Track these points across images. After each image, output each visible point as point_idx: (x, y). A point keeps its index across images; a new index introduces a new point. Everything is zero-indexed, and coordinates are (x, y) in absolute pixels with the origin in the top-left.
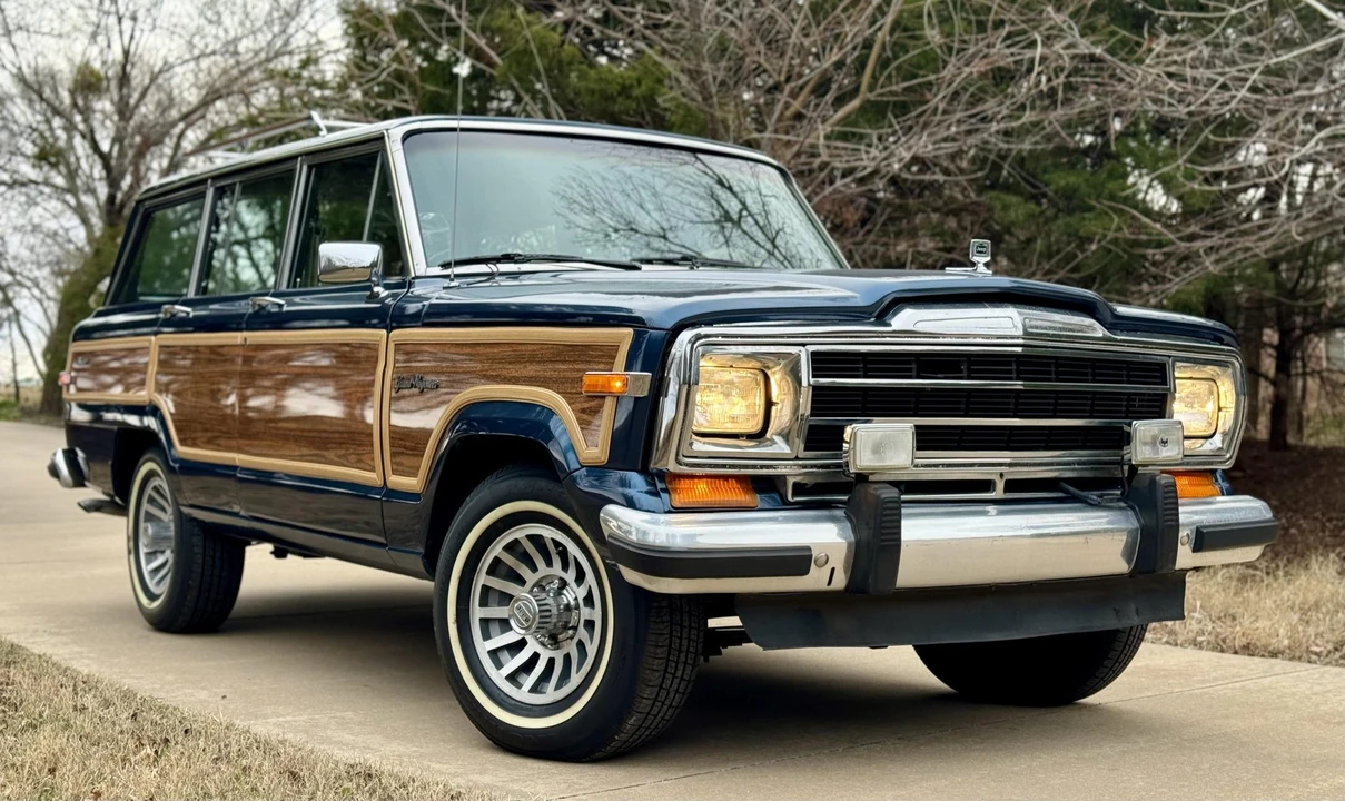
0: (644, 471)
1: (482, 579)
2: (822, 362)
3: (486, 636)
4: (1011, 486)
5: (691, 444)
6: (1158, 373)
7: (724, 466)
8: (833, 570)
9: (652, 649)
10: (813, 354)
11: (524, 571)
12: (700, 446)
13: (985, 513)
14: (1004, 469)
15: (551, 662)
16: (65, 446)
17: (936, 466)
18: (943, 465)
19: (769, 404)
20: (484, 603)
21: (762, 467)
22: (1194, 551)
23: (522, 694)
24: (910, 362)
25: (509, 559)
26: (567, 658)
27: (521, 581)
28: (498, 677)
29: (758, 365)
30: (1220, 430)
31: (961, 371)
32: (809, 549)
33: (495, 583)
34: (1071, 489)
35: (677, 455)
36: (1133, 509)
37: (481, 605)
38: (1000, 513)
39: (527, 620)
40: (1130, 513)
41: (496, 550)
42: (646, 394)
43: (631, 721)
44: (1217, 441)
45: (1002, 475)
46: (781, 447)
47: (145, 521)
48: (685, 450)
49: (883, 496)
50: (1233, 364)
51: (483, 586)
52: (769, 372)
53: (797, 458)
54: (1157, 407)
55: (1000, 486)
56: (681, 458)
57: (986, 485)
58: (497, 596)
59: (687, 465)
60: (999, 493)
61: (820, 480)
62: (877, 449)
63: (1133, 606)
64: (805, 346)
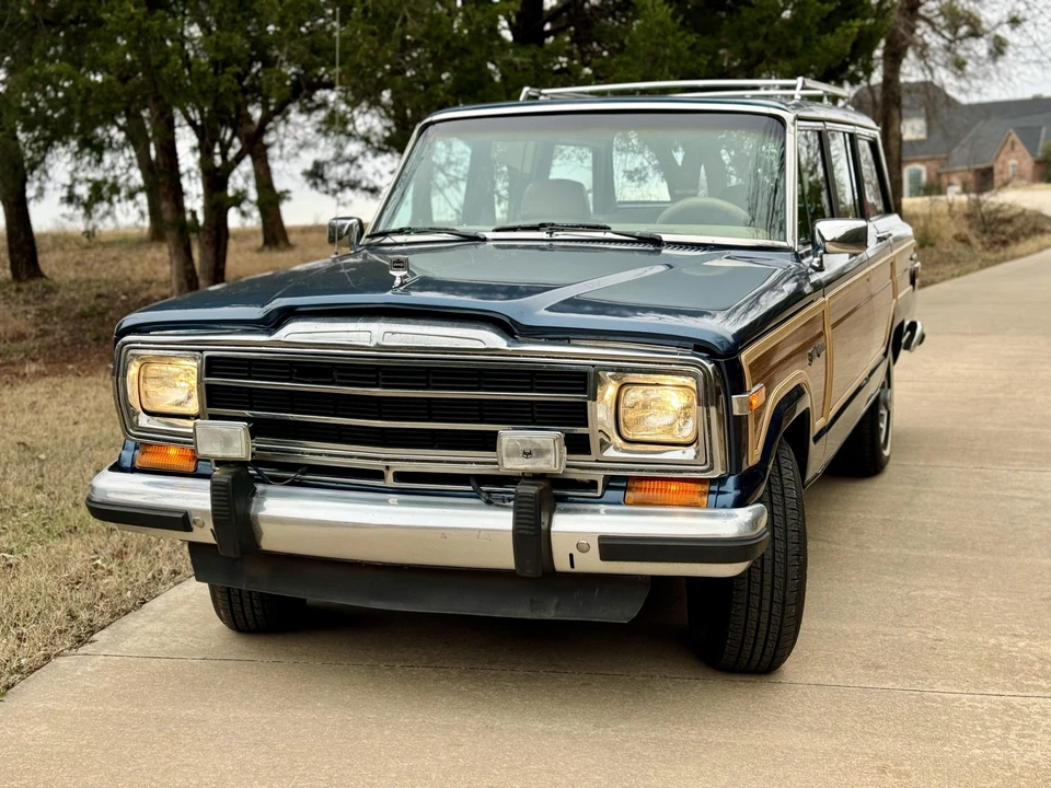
4: (399, 476)
5: (134, 418)
8: (212, 531)
10: (208, 357)
12: (145, 422)
13: (386, 502)
14: (386, 463)
17: (320, 455)
18: (326, 455)
22: (602, 560)
30: (700, 439)
31: (331, 377)
32: (184, 512)
34: (476, 484)
38: (401, 503)
44: (691, 452)
45: (387, 467)
48: (130, 423)
54: (579, 416)
55: (390, 476)
56: (130, 431)
57: (379, 475)
60: (390, 481)
63: (555, 601)
64: (201, 351)
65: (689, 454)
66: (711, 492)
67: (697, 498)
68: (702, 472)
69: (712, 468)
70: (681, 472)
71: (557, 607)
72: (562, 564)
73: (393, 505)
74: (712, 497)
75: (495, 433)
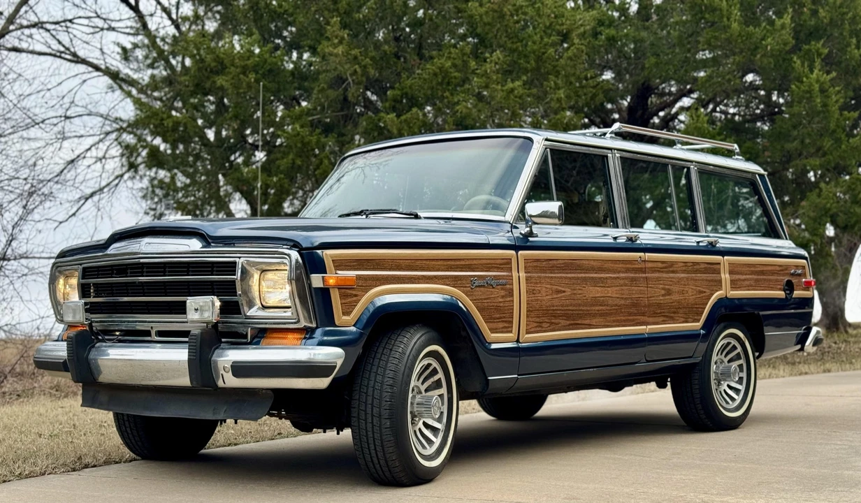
22: (234, 377)
45: (152, 328)
55: (154, 333)
65: (288, 313)
66: (305, 338)
67: (295, 342)
68: (295, 323)
69: (298, 321)
70: (285, 323)
72: (220, 384)
74: (304, 341)
75: (185, 302)
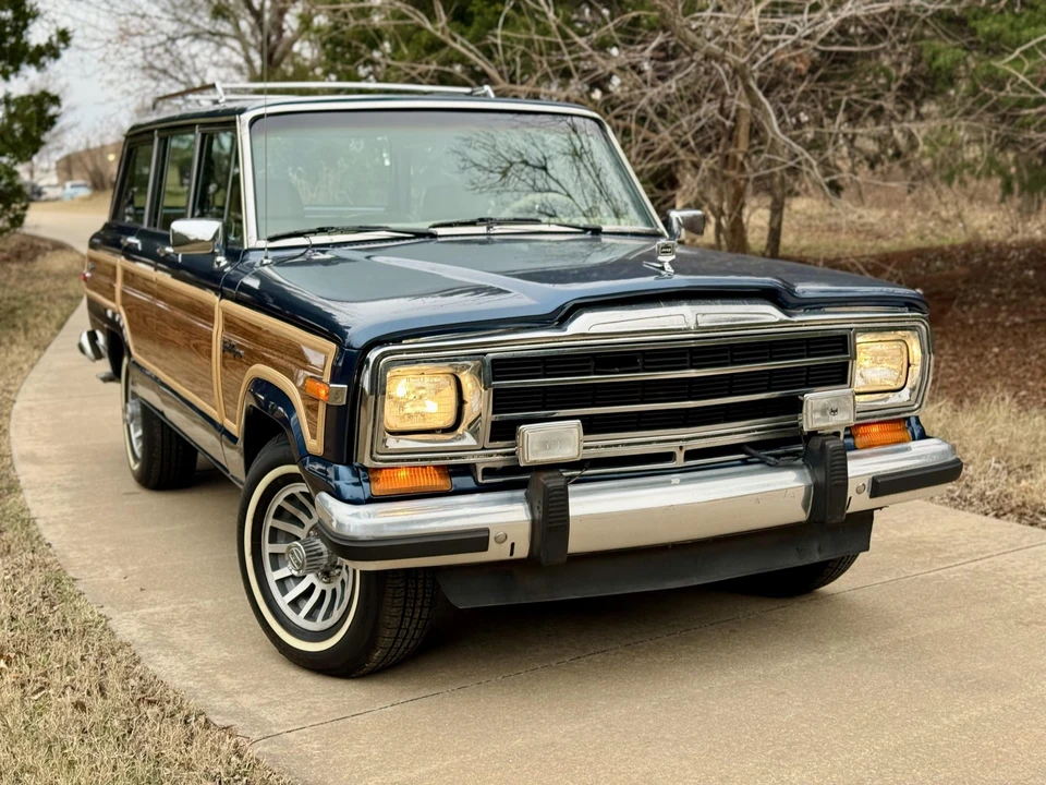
0: (349, 463)
1: (270, 522)
2: (501, 368)
3: (275, 567)
4: (690, 455)
5: (384, 441)
6: (840, 344)
7: (416, 460)
8: (513, 545)
9: (390, 600)
10: (494, 361)
11: (302, 517)
12: (393, 443)
13: (668, 483)
14: (681, 443)
15: (323, 593)
16: (89, 328)
17: (616, 445)
18: (622, 445)
19: (461, 402)
20: (273, 540)
21: (451, 458)
22: (871, 497)
23: (299, 619)
24: (588, 361)
25: (289, 507)
26: (334, 591)
27: (302, 525)
28: (283, 602)
29: (451, 370)
30: (908, 385)
31: (637, 364)
32: (487, 530)
33: (281, 525)
34: (753, 451)
35: (371, 453)
36: (808, 467)
37: (271, 542)
38: (683, 481)
39: (298, 564)
40: (806, 471)
41: (279, 500)
42: (344, 403)
43: (377, 654)
44: (905, 395)
45: (681, 448)
46: (469, 441)
47: (133, 398)
48: (379, 447)
49: (550, 486)
50: (920, 327)
51: (271, 527)
52: (459, 376)
53: (483, 449)
54: (838, 375)
55: (680, 456)
56: (375, 455)
57: (669, 457)
58: (284, 536)
59: (382, 461)
60: (680, 461)
61: (507, 464)
62: (546, 445)
63: (816, 545)
64: (485, 354)
71: (819, 550)
73: (675, 484)
